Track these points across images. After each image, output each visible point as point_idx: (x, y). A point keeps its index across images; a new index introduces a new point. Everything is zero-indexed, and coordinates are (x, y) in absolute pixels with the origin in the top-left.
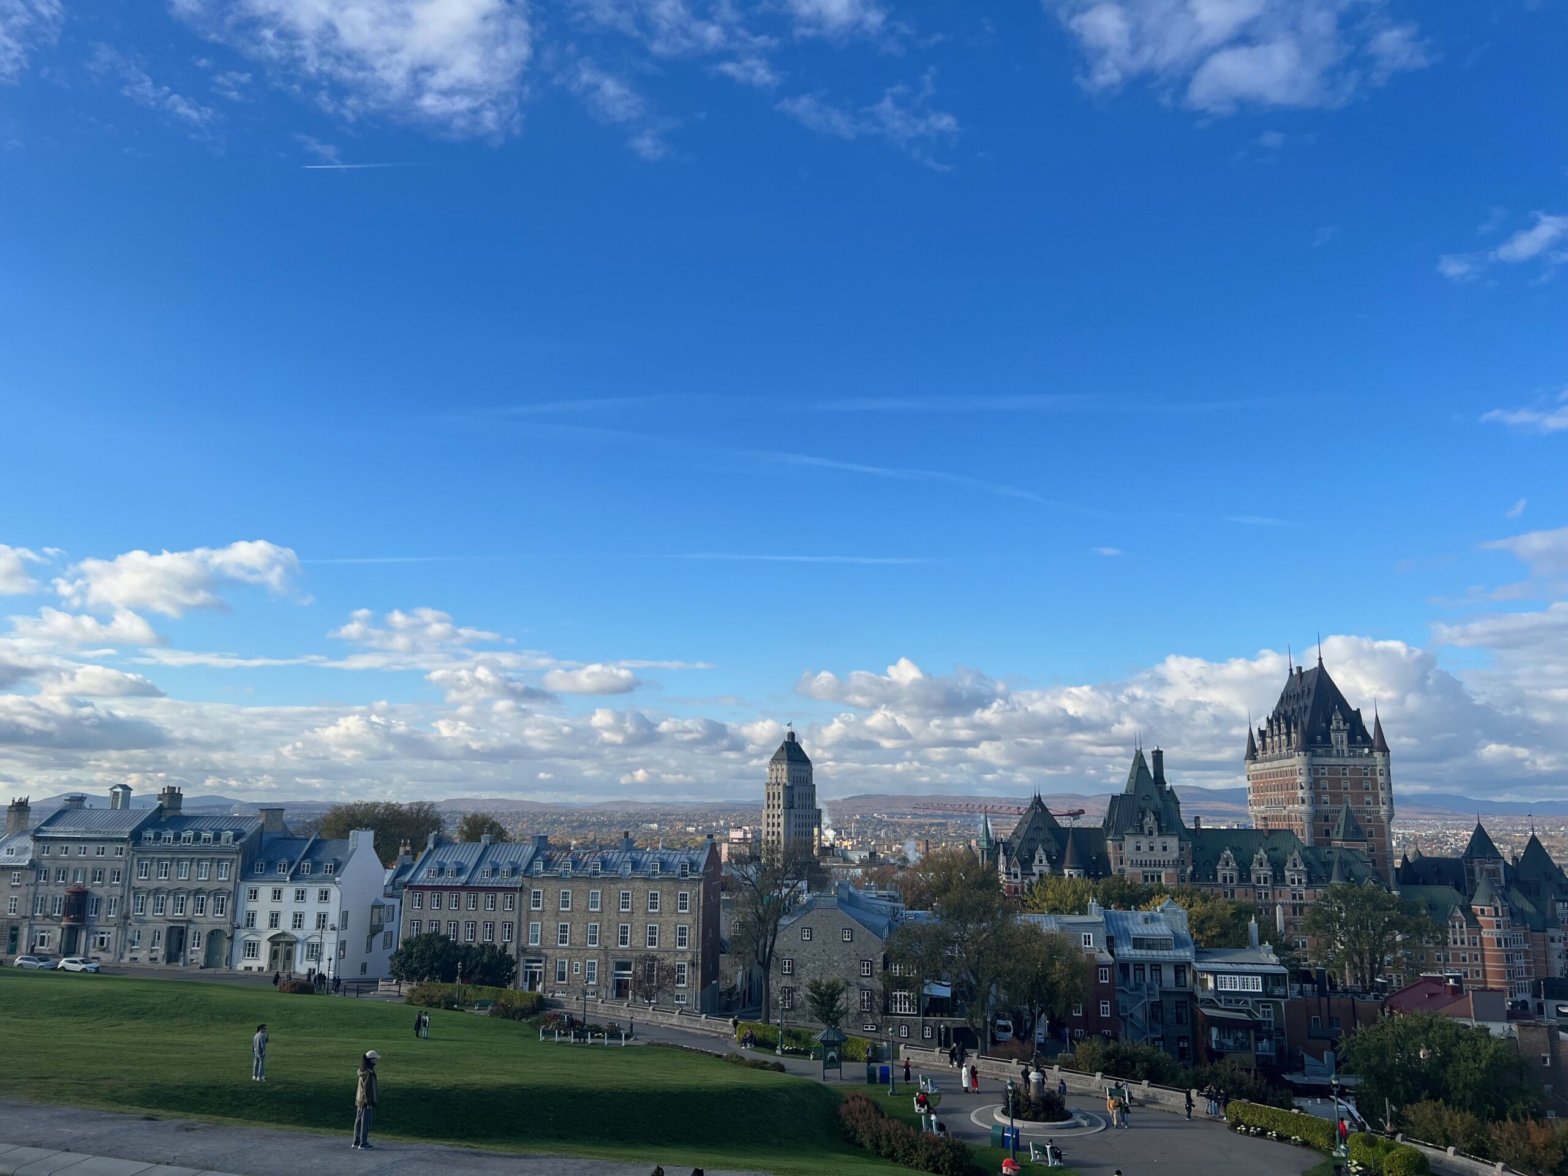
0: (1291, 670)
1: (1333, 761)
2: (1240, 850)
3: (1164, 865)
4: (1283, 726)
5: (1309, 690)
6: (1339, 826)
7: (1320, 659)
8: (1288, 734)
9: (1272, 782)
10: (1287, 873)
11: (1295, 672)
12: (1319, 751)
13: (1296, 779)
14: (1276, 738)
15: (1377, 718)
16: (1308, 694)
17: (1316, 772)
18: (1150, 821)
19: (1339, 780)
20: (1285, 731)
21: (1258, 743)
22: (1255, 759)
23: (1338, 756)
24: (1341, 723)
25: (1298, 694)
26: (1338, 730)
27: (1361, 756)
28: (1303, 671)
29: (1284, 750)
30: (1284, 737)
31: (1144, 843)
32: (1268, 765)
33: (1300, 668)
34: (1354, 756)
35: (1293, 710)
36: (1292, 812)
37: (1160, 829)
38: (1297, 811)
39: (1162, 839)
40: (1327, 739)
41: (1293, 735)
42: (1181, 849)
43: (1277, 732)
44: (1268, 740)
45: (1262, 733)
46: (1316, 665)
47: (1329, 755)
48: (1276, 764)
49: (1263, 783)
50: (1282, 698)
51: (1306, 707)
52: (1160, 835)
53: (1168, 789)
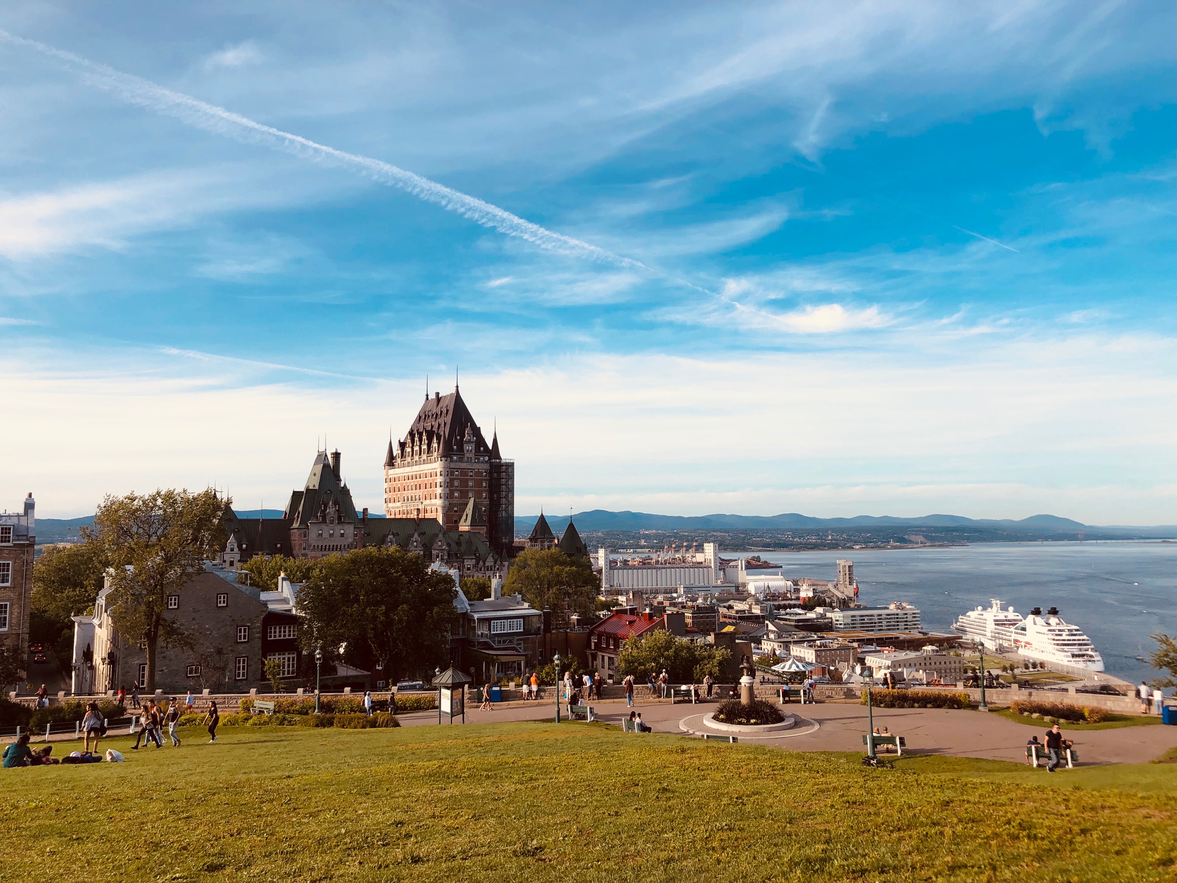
0: (427, 395)
1: (464, 465)
2: (398, 535)
3: (340, 549)
4: (424, 437)
5: (447, 411)
6: (467, 515)
7: (457, 387)
8: (429, 445)
9: (410, 483)
10: (434, 552)
11: (432, 396)
12: (455, 458)
13: (436, 479)
14: (416, 448)
15: (495, 434)
16: (447, 413)
17: (452, 473)
18: (331, 510)
19: (467, 480)
20: (426, 442)
21: (396, 451)
22: (393, 465)
23: (468, 462)
24: (472, 436)
25: (437, 415)
26: (469, 442)
27: (482, 462)
28: (440, 396)
29: (424, 457)
30: (424, 447)
31: (327, 530)
32: (408, 469)
33: (438, 394)
34: (478, 462)
35: (432, 427)
36: (429, 505)
37: (339, 518)
38: (435, 505)
39: (340, 527)
40: (461, 449)
41: (435, 445)
42: (356, 535)
43: (418, 443)
44: (408, 450)
45: (402, 445)
46: (454, 391)
47: (461, 460)
48: (416, 468)
49: (401, 484)
50: (420, 417)
51: (445, 424)
52: (339, 523)
53: (342, 485)
